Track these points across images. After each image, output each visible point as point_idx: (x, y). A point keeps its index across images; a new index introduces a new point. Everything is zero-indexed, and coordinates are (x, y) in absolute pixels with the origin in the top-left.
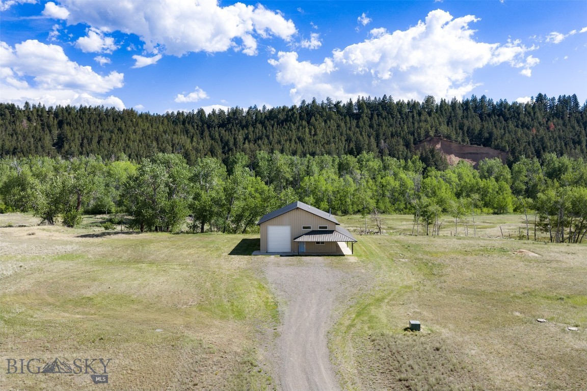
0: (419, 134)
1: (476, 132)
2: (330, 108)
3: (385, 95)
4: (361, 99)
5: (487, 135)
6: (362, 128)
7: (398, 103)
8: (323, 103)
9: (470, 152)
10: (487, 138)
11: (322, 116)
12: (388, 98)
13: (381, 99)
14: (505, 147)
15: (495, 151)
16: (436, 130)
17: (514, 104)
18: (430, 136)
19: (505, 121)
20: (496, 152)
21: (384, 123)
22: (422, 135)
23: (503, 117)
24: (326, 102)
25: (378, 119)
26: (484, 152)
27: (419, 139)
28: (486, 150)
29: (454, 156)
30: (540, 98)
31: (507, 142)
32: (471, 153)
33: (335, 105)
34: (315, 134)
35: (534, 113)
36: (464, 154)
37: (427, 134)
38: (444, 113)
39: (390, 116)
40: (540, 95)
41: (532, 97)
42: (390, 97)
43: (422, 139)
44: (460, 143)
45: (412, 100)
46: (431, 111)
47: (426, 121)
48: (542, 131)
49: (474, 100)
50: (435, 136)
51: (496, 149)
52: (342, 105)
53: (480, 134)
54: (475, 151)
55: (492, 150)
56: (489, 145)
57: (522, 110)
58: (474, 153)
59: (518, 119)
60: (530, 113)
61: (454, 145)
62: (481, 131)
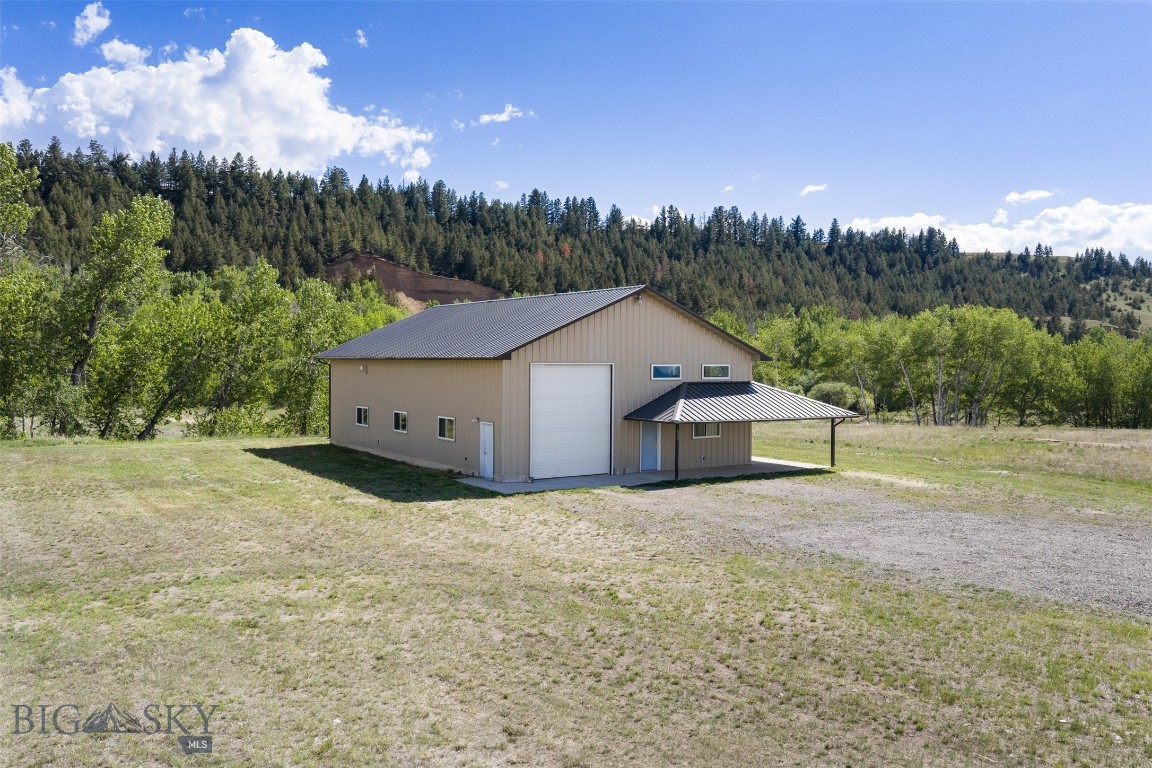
0: (329, 246)
1: (440, 250)
2: (100, 169)
3: (239, 154)
4: (179, 155)
5: (459, 258)
6: (193, 221)
7: (268, 176)
8: (79, 155)
9: (435, 288)
10: (460, 264)
11: (81, 184)
12: (245, 161)
13: (230, 162)
14: (501, 281)
15: (484, 289)
16: (364, 240)
17: (496, 203)
18: (352, 251)
19: (485, 233)
20: (486, 290)
21: (246, 215)
22: (336, 247)
23: (482, 226)
24: (87, 152)
25: (228, 204)
26: (463, 290)
27: (329, 256)
28: (466, 285)
29: (404, 295)
30: (536, 198)
31: (505, 271)
32: (437, 292)
33: (111, 163)
34: (71, 225)
35: (533, 224)
36: (424, 292)
37: (346, 248)
38: (370, 205)
39: (255, 202)
40: (535, 192)
41: (524, 195)
42: (251, 159)
43: (335, 255)
44: (414, 269)
45: (298, 173)
46: (344, 199)
47: (336, 218)
48: (554, 258)
49: (424, 189)
50: (362, 252)
51: (485, 285)
52: (130, 163)
53: (447, 255)
54: (444, 288)
55: (479, 286)
56: (471, 277)
57: (511, 217)
58: (443, 292)
59: (508, 232)
60: (525, 224)
61: (403, 273)
62: (448, 249)
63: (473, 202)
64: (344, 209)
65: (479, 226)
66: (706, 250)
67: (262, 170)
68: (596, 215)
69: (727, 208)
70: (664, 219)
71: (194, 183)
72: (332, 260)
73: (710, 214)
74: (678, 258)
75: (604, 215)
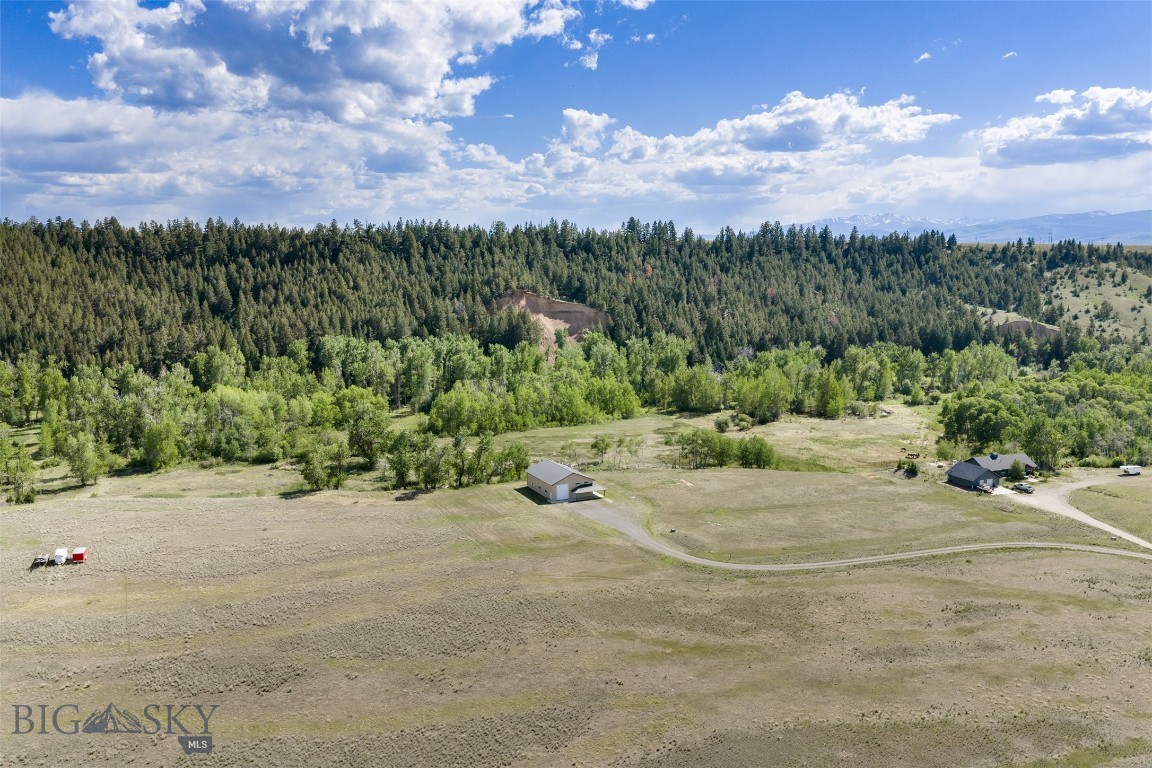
0: (498, 285)
1: (565, 280)
2: (361, 237)
3: (439, 220)
4: (405, 223)
5: (577, 284)
6: (419, 275)
7: (457, 231)
8: (348, 229)
9: (561, 309)
10: (577, 289)
11: (353, 252)
12: (443, 222)
13: (434, 224)
14: (602, 305)
15: (593, 311)
16: (518, 280)
17: (604, 234)
18: (512, 288)
19: (595, 260)
21: (447, 265)
22: (502, 287)
24: (352, 227)
25: (436, 258)
26: (580, 310)
28: (581, 307)
29: (542, 315)
30: (632, 224)
31: (604, 297)
32: (562, 312)
33: (365, 232)
34: (354, 286)
35: (628, 248)
36: (555, 313)
37: (507, 286)
39: (452, 254)
40: (632, 219)
41: (623, 223)
42: (447, 222)
43: (501, 292)
44: (549, 298)
45: (474, 226)
46: (504, 243)
47: (501, 263)
48: (639, 278)
49: (555, 228)
50: (517, 288)
51: (592, 308)
52: (375, 230)
53: (569, 282)
54: (568, 310)
55: (588, 308)
56: (583, 301)
57: (613, 243)
58: (566, 312)
59: (610, 257)
60: (622, 249)
61: (542, 301)
62: (570, 277)
63: (588, 233)
64: (504, 253)
65: (591, 255)
66: (750, 260)
67: (453, 226)
68: (674, 234)
69: (772, 223)
70: (723, 236)
71: (415, 244)
72: (500, 295)
73: (757, 230)
74: (727, 271)
75: (680, 234)
